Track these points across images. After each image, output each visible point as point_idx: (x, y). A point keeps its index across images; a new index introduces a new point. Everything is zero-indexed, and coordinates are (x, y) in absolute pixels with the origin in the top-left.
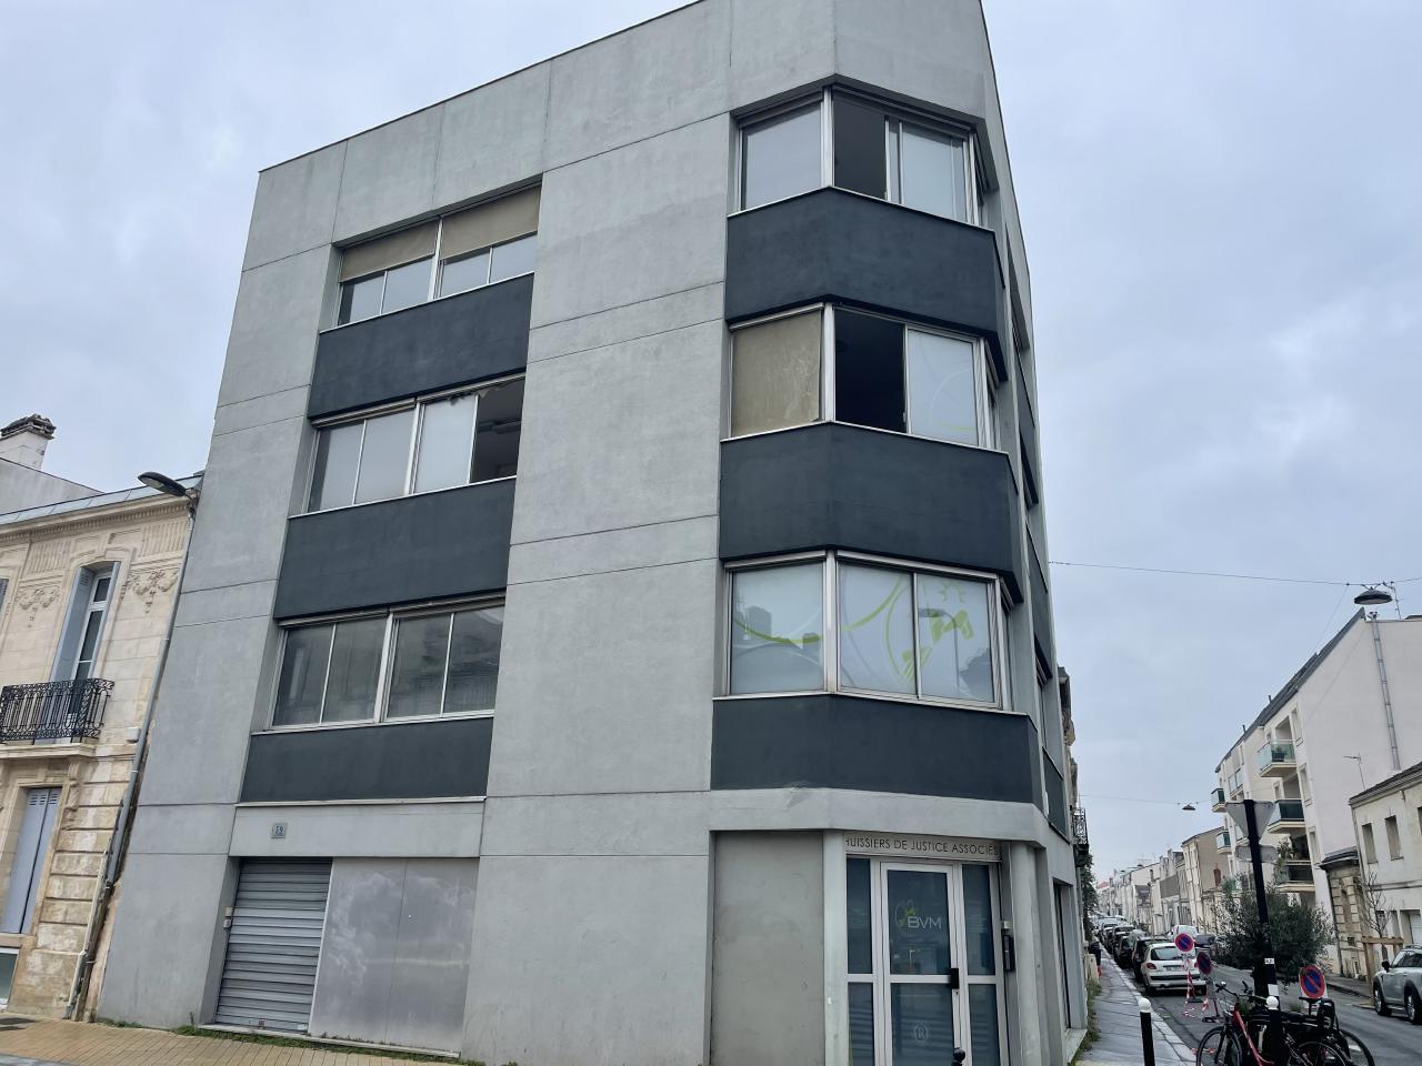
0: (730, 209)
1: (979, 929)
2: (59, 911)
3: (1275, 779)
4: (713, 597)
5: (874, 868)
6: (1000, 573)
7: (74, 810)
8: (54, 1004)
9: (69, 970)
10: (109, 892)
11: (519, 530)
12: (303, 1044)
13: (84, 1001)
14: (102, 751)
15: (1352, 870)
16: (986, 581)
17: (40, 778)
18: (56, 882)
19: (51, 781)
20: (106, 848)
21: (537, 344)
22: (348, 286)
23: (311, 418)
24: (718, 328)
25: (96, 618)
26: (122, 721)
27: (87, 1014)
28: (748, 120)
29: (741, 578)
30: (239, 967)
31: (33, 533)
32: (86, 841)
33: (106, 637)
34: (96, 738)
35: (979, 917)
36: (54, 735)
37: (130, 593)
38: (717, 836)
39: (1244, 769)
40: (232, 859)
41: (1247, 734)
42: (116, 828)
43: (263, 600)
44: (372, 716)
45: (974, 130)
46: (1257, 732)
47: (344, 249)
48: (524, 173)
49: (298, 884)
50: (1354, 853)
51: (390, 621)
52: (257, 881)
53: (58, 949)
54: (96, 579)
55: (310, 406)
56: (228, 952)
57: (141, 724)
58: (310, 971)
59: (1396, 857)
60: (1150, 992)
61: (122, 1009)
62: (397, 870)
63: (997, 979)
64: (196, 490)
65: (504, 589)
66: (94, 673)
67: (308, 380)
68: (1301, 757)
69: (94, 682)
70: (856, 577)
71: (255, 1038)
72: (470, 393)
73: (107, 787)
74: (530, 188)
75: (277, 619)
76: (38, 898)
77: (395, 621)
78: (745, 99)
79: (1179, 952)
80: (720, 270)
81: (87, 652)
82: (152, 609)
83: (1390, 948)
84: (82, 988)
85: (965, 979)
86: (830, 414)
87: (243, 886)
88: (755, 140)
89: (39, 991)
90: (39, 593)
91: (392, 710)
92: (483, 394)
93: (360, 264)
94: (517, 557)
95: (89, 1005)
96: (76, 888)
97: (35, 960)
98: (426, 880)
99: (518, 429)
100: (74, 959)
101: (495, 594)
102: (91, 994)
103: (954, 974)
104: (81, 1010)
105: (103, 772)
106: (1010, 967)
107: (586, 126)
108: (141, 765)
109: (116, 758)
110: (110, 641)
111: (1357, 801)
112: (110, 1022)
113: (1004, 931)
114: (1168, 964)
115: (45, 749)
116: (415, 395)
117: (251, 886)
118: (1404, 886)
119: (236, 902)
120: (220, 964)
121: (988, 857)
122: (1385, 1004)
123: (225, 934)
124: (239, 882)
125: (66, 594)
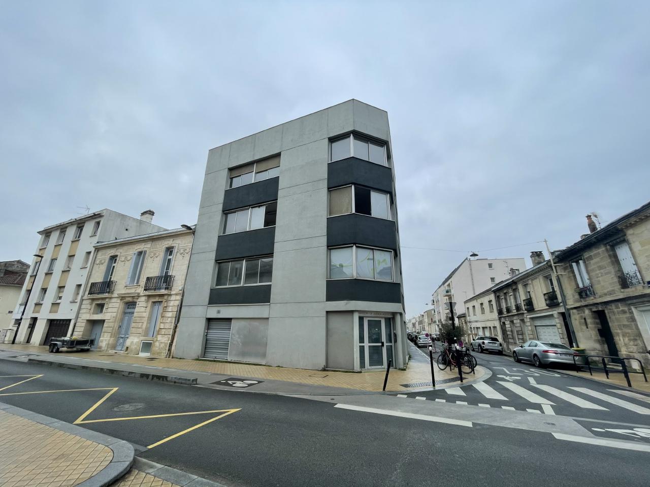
0: (328, 161)
1: (388, 333)
2: (163, 332)
3: (446, 297)
4: (326, 255)
5: (364, 319)
6: (394, 250)
7: (166, 307)
8: (163, 354)
9: (166, 346)
10: (176, 327)
11: (276, 239)
12: (226, 362)
13: (170, 353)
14: (173, 292)
15: (464, 318)
16: (390, 251)
17: (157, 299)
18: (162, 325)
19: (160, 300)
20: (175, 316)
21: (280, 193)
22: (232, 179)
23: (223, 211)
24: (326, 190)
25: (169, 260)
26: (177, 286)
27: (171, 356)
28: (332, 140)
29: (331, 251)
30: (210, 344)
31: (153, 239)
32: (170, 315)
33: (172, 265)
34: (171, 290)
35: (388, 330)
36: (160, 289)
37: (178, 254)
38: (327, 312)
39: (439, 295)
40: (207, 318)
41: (440, 287)
42: (177, 311)
43: (213, 256)
44: (240, 284)
45: (386, 144)
46: (442, 287)
47: (231, 170)
48: (276, 151)
49: (224, 325)
50: (465, 314)
51: (245, 261)
52: (213, 324)
53: (163, 341)
54: (170, 250)
55: (223, 208)
56: (206, 341)
57: (183, 286)
58: (227, 345)
59: (474, 315)
60: (419, 347)
61: (180, 355)
62: (249, 321)
63: (393, 344)
64: (195, 229)
65: (273, 253)
66: (170, 274)
67: (222, 202)
68: (453, 292)
69: (170, 276)
70: (360, 250)
71: (215, 361)
72: (263, 205)
73: (174, 302)
74: (278, 155)
75: (216, 261)
76: (157, 328)
77: (246, 261)
78: (332, 135)
79: (426, 338)
80: (326, 176)
81: (168, 268)
82: (184, 258)
83: (474, 336)
84: (170, 350)
85: (385, 344)
86: (354, 211)
87: (210, 325)
88: (334, 145)
89: (158, 351)
90: (155, 254)
91: (245, 282)
92: (267, 205)
93: (235, 173)
94: (276, 246)
95: (172, 354)
96: (167, 326)
97: (157, 344)
98: (256, 323)
99: (276, 213)
100: (167, 343)
101: (271, 254)
102: (172, 352)
103: (383, 343)
104: (170, 356)
105: (173, 298)
106: (396, 341)
107: (292, 141)
108: (183, 296)
109: (176, 294)
110: (174, 266)
111: (466, 302)
112: (177, 358)
113: (394, 333)
114: (422, 340)
115: (158, 292)
116: (249, 206)
117: (212, 325)
118: (476, 321)
119: (208, 329)
120: (205, 343)
121: (390, 316)
122: (473, 349)
123: (205, 337)
124: (209, 324)
125: (162, 254)
